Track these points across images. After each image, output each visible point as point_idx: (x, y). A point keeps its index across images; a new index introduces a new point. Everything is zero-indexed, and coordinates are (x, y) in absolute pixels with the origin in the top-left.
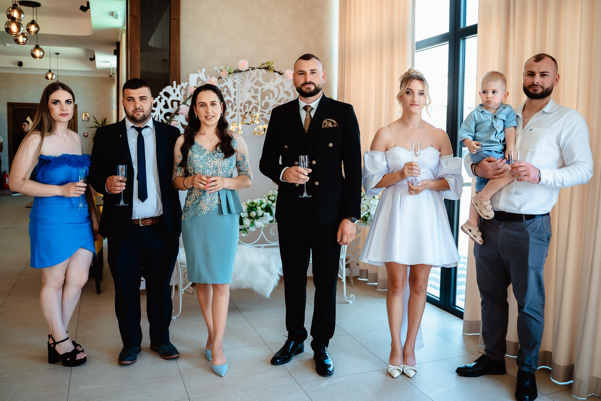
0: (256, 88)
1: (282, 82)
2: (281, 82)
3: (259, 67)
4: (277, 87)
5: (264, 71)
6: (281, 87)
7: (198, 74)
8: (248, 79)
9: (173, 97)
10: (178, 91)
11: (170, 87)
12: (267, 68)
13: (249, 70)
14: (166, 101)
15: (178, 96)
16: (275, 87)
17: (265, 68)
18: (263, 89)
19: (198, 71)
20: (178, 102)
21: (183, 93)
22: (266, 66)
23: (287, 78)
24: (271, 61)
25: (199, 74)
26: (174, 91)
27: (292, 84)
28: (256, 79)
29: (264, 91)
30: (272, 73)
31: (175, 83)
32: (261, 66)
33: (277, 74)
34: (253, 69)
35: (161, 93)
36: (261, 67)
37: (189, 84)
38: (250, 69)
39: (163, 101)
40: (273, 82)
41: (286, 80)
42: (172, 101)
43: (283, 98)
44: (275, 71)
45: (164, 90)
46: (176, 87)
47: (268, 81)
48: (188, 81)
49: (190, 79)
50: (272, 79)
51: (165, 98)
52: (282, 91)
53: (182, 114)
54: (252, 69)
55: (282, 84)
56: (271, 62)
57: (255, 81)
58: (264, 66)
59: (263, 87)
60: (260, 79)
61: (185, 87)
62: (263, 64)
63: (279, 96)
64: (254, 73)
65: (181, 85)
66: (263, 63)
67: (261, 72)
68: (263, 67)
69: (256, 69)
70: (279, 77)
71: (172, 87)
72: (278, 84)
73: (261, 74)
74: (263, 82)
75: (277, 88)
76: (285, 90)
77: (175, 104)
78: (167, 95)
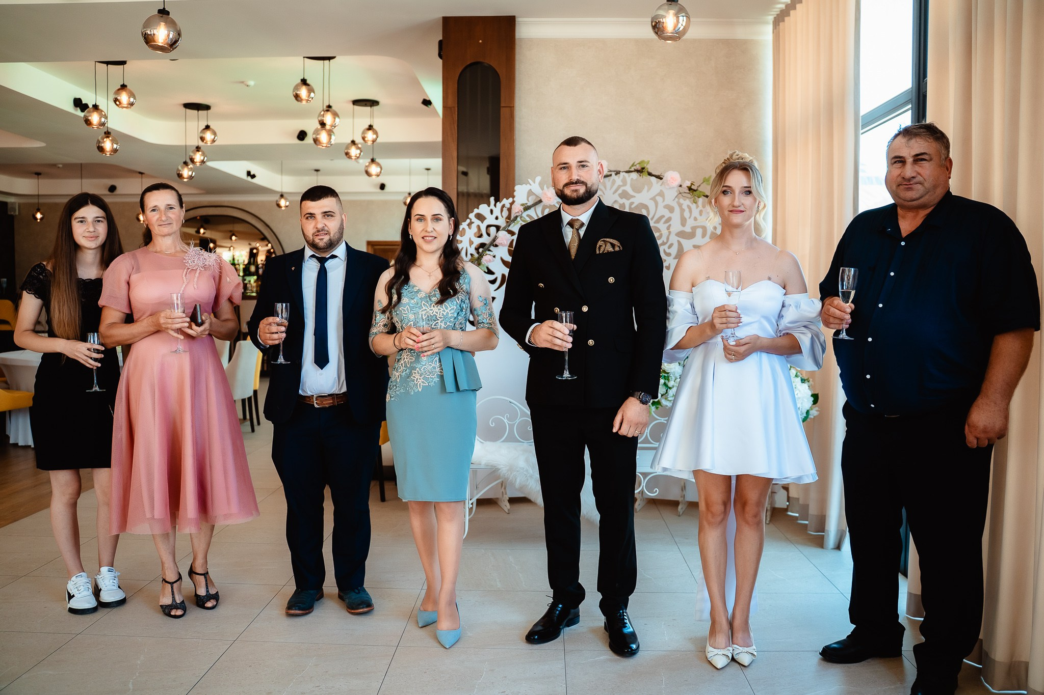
0: (621, 203)
1: (661, 190)
2: (659, 191)
3: (628, 170)
4: (654, 199)
5: (634, 175)
6: (659, 199)
7: (528, 185)
8: (610, 190)
9: (490, 220)
10: (497, 211)
11: (486, 205)
12: (640, 171)
13: (611, 175)
14: (479, 227)
15: (497, 218)
16: (650, 199)
17: (637, 171)
18: (632, 203)
19: (530, 180)
20: (498, 228)
21: (505, 213)
22: (638, 167)
23: (668, 185)
24: (646, 159)
25: (531, 185)
26: (492, 212)
27: (677, 194)
28: (622, 188)
29: (633, 206)
30: (646, 177)
31: (492, 199)
32: (630, 168)
33: (653, 178)
34: (618, 173)
35: (472, 216)
36: (631, 170)
37: (513, 202)
38: (613, 174)
39: (474, 226)
40: (648, 191)
41: (667, 187)
42: (489, 226)
43: (663, 216)
44: (650, 174)
45: (476, 211)
46: (495, 205)
47: (638, 190)
48: (513, 197)
49: (515, 194)
50: (646, 187)
51: (477, 222)
52: (661, 205)
53: (503, 245)
54: (616, 174)
55: (661, 194)
56: (646, 161)
57: (620, 191)
58: (635, 167)
59: (632, 200)
60: (628, 188)
61: (508, 206)
62: (633, 165)
63: (656, 214)
64: (618, 180)
65: (502, 203)
66: (635, 164)
67: (629, 177)
68: (635, 169)
69: (621, 173)
70: (657, 183)
71: (489, 206)
72: (655, 194)
73: (629, 180)
74: (631, 192)
75: (655, 202)
76: (666, 203)
77: (493, 230)
78: (480, 217)
